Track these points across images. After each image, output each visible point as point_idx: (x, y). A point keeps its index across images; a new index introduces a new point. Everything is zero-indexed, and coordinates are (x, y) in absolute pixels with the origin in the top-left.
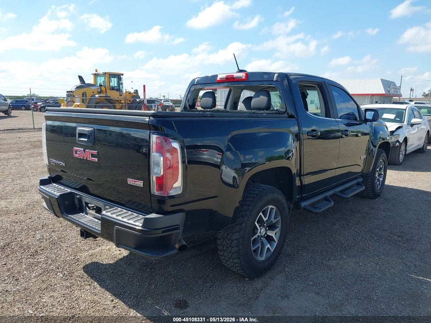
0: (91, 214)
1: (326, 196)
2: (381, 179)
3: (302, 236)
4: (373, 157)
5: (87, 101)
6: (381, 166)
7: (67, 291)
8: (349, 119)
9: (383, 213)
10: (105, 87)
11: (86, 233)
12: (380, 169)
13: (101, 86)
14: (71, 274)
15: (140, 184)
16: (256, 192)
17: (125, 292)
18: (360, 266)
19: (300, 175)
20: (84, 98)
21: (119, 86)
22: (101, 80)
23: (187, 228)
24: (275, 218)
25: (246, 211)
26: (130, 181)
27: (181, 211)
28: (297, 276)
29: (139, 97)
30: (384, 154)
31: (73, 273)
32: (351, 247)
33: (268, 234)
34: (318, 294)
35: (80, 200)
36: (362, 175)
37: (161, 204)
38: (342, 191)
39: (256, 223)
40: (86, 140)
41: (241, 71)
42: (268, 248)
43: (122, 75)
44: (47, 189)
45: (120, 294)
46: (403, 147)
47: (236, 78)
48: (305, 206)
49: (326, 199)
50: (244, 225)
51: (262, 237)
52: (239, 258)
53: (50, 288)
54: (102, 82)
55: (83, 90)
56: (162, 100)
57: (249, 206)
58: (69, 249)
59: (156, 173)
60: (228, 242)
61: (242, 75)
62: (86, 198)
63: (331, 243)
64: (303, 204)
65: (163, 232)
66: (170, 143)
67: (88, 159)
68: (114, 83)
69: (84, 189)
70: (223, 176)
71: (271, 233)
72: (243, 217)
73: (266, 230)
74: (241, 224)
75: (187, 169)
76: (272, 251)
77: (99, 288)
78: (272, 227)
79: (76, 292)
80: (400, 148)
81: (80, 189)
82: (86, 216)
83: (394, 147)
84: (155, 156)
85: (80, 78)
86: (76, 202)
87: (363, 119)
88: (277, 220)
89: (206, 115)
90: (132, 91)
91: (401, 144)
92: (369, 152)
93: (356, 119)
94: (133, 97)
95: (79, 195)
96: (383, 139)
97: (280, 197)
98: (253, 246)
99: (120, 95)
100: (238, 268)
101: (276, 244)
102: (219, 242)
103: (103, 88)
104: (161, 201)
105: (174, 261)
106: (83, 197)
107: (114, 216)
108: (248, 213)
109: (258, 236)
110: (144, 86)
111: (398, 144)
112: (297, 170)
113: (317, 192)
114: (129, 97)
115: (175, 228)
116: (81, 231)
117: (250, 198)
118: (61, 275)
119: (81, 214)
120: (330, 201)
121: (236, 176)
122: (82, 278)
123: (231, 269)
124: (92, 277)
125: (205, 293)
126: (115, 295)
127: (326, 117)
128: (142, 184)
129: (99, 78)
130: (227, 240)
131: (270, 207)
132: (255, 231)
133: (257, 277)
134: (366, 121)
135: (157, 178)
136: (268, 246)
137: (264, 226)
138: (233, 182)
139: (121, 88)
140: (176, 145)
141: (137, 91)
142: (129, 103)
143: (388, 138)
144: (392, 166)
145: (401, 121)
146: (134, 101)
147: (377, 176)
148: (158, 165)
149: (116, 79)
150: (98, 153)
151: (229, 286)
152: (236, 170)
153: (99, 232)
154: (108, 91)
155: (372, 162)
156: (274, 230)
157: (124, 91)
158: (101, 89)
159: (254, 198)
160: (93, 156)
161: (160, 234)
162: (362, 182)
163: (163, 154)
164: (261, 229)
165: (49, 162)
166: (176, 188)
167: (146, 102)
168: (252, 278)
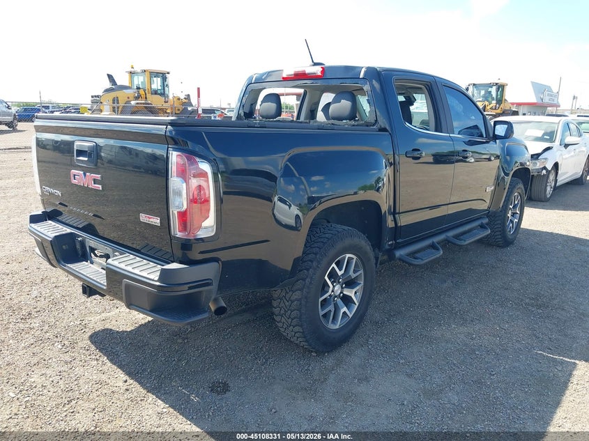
0: (97, 263)
1: (433, 242)
2: (516, 220)
3: (397, 297)
4: (505, 189)
5: (120, 109)
6: (516, 202)
7: (65, 368)
8: (472, 135)
9: (514, 267)
10: (145, 91)
11: (89, 290)
12: (515, 207)
13: (138, 88)
14: (73, 344)
15: (156, 221)
16: (327, 235)
17: (144, 370)
18: (472, 339)
19: (394, 213)
20: (115, 105)
21: (164, 89)
22: (138, 80)
23: (224, 284)
24: (355, 271)
25: (312, 262)
26: (144, 218)
27: (216, 260)
28: (384, 351)
29: (191, 105)
30: (521, 186)
31: (77, 343)
32: (464, 312)
33: (345, 293)
34: (410, 376)
35: (83, 243)
36: (488, 214)
37: (186, 250)
38: (457, 237)
39: (326, 278)
40: (86, 159)
41: (316, 64)
42: (344, 313)
43: (168, 73)
44: (39, 229)
45: (138, 373)
46: (552, 177)
47: (309, 74)
48: (401, 255)
49: (433, 246)
50: (308, 280)
51: (336, 297)
52: (301, 326)
53: (44, 363)
54: (140, 83)
55: (113, 94)
56: (224, 109)
57: (316, 254)
58: (75, 312)
59: (178, 207)
60: (287, 303)
61: (317, 70)
62: (91, 242)
63: (438, 306)
64: (399, 253)
65: (190, 288)
66: (196, 163)
67: (90, 187)
68: (157, 84)
69: (89, 229)
70: (275, 212)
71: (350, 293)
72: (308, 270)
73: (342, 288)
74: (304, 280)
75: (222, 202)
76: (351, 316)
77: (109, 364)
78: (350, 284)
79: (77, 369)
80: (548, 177)
81: (83, 229)
82: (91, 265)
83: (539, 176)
84: (175, 182)
85: (110, 77)
86: (78, 246)
87: (491, 135)
88: (358, 274)
89: (253, 125)
90: (182, 97)
91: (549, 172)
92: (499, 182)
93: (481, 136)
94: (183, 104)
95: (81, 236)
96: (521, 164)
97: (364, 243)
98: (323, 309)
99: (165, 102)
100: (300, 339)
101: (356, 307)
102: (275, 303)
103: (142, 92)
104: (186, 245)
105: (217, 329)
106: (87, 240)
107: (122, 266)
108: (315, 264)
109: (330, 296)
110: (199, 89)
111: (544, 172)
112: (390, 207)
113: (420, 236)
114: (177, 104)
115: (206, 283)
116: (83, 286)
117: (319, 244)
118: (60, 346)
119: (84, 262)
120: (438, 249)
121: (300, 214)
122: (88, 350)
123: (292, 340)
124: (101, 350)
125: (254, 373)
126: (129, 374)
127: (436, 131)
128: (159, 221)
129: (136, 78)
130: (285, 300)
131: (348, 255)
132: (326, 289)
133: (328, 352)
134: (496, 137)
135: (179, 213)
136: (345, 309)
137: (339, 282)
138: (296, 223)
139: (167, 92)
140: (205, 167)
141: (189, 95)
142: (179, 112)
143: (528, 163)
144: (535, 203)
145: (552, 140)
146: (185, 110)
147: (509, 215)
148: (179, 194)
149: (159, 79)
150: (102, 177)
151: (288, 364)
152: (300, 207)
153: (105, 288)
154: (148, 96)
155: (503, 196)
156: (353, 288)
157: (171, 97)
158: (139, 93)
159: (324, 243)
160: (95, 181)
161: (185, 291)
162: (487, 224)
163: (186, 180)
164: (334, 287)
165: (42, 192)
166: (206, 228)
167: (200, 112)
168: (320, 353)
